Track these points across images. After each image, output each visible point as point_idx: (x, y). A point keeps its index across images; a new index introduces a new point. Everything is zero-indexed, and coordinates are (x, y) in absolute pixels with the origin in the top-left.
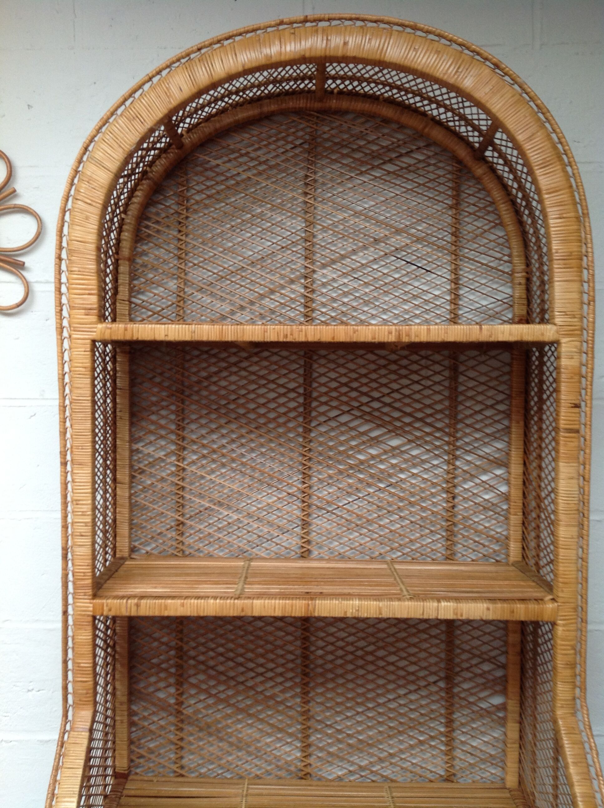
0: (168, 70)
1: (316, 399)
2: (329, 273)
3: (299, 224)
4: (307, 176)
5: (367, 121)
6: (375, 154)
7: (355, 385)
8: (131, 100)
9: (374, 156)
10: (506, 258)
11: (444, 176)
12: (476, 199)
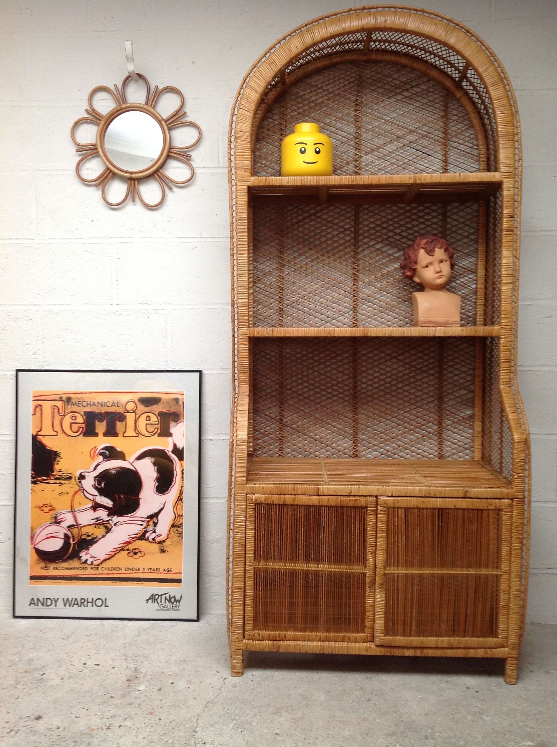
0: (289, 37)
1: (361, 234)
2: (370, 158)
3: (351, 129)
4: (357, 100)
5: (392, 67)
6: (397, 86)
7: (385, 225)
8: (269, 54)
9: (396, 87)
10: (475, 147)
11: (437, 99)
12: (457, 112)
